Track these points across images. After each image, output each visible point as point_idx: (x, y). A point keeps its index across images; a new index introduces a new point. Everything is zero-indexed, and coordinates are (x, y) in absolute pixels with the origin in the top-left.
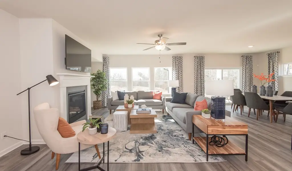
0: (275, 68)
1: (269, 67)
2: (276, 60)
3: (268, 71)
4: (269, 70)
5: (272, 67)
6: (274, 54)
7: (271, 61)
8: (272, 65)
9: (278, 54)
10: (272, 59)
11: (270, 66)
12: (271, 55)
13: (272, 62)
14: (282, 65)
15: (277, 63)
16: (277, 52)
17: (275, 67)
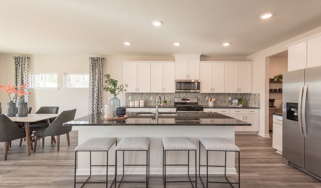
0: (24, 78)
1: (16, 75)
2: (26, 68)
3: (15, 81)
4: (16, 79)
5: (21, 76)
6: (24, 59)
7: (19, 67)
8: (20, 73)
9: (28, 60)
10: (21, 65)
11: (18, 75)
12: (20, 60)
13: (20, 70)
14: (33, 75)
15: (26, 72)
16: (27, 58)
17: (25, 76)
